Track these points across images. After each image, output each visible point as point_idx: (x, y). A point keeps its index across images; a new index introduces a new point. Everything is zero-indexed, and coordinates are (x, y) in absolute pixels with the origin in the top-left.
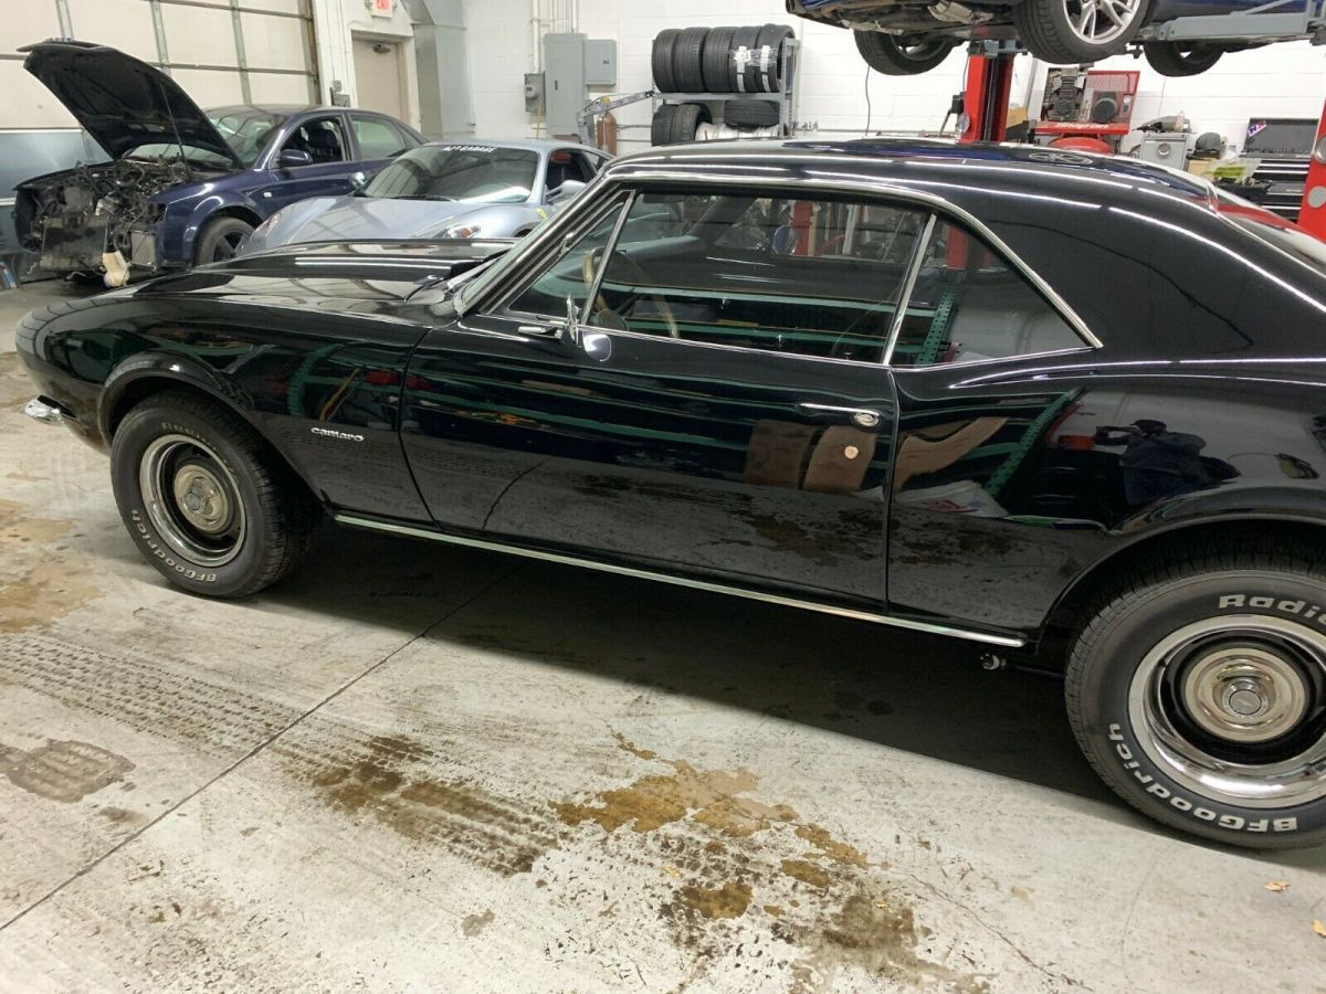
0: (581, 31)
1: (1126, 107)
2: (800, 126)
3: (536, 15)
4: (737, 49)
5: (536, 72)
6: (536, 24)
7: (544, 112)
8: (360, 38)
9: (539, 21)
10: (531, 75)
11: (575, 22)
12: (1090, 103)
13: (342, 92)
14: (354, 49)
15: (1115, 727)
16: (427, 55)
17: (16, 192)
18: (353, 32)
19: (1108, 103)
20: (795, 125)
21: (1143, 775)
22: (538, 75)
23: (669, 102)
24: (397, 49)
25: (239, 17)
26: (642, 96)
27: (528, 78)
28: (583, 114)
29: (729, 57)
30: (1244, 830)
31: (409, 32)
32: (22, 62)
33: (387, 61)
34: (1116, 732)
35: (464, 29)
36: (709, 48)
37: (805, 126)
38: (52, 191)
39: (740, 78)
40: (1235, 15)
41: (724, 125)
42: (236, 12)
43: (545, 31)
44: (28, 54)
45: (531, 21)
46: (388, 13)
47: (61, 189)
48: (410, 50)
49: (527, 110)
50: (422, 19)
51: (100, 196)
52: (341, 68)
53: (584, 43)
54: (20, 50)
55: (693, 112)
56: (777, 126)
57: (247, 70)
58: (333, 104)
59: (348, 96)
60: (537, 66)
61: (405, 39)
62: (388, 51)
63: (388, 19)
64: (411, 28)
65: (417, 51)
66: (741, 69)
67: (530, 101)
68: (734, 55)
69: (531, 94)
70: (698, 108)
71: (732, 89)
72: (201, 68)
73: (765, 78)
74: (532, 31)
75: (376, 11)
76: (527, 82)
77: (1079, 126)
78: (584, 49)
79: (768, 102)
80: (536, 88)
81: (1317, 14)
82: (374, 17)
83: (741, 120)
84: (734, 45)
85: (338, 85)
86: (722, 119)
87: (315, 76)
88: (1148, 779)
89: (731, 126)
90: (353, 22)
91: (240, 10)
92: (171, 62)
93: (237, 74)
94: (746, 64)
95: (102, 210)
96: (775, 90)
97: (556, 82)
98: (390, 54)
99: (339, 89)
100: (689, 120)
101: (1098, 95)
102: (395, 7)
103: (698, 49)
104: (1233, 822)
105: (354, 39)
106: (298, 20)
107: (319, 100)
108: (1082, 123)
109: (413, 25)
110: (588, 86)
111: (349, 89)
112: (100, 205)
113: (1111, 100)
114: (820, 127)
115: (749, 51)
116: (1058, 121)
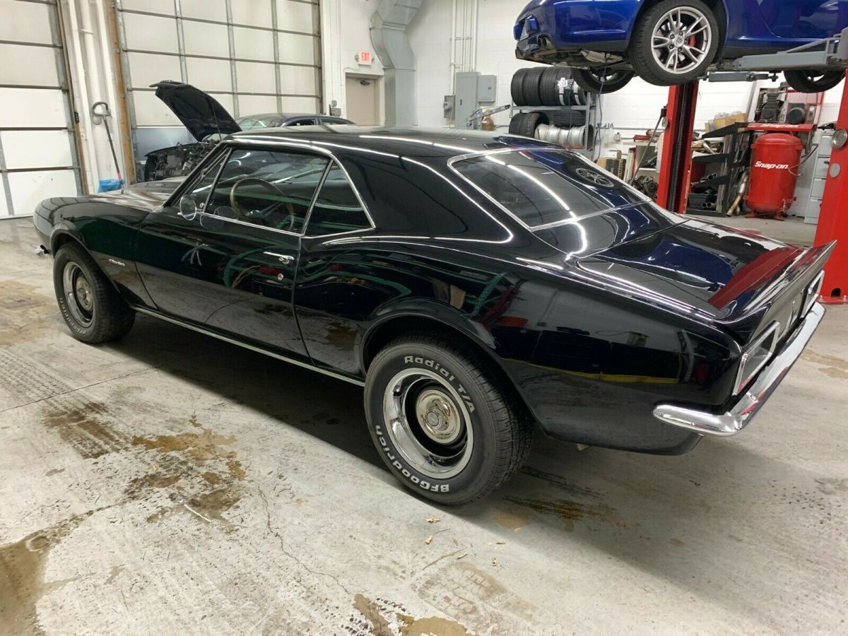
0: (478, 71)
1: (811, 113)
2: (602, 126)
3: (453, 62)
4: (559, 80)
5: (451, 95)
6: (453, 67)
7: (453, 119)
8: (349, 77)
9: (455, 65)
10: (448, 96)
11: (474, 64)
12: (786, 111)
13: (337, 107)
14: (346, 83)
15: (378, 427)
16: (390, 86)
17: (147, 158)
18: (347, 74)
19: (798, 111)
20: (599, 125)
21: (391, 455)
22: (452, 96)
23: (523, 111)
24: (375, 83)
25: (279, 68)
26: (503, 108)
27: (446, 98)
28: (470, 119)
29: (555, 84)
30: (429, 490)
31: (382, 73)
32: (155, 92)
33: (369, 90)
34: (379, 430)
35: (414, 71)
36: (545, 79)
37: (605, 126)
38: (162, 157)
39: (561, 96)
40: (779, 53)
41: (553, 125)
42: (277, 65)
43: (457, 71)
44: (156, 88)
45: (450, 65)
46: (369, 63)
47: (166, 156)
48: (382, 83)
49: (445, 117)
50: (389, 66)
51: (186, 160)
52: (337, 93)
53: (478, 77)
54: (150, 86)
55: (534, 118)
56: (584, 126)
57: (281, 95)
58: (331, 114)
59: (340, 109)
60: (452, 91)
61: (379, 77)
62: (369, 84)
63: (369, 66)
64: (383, 71)
65: (386, 84)
66: (561, 91)
67: (447, 111)
68: (557, 83)
69: (447, 107)
70: (538, 115)
71: (557, 103)
72: (255, 94)
73: (576, 96)
74: (450, 71)
75: (361, 62)
76: (445, 100)
77: (777, 126)
78: (477, 81)
79: (578, 110)
80: (450, 104)
81: (835, 51)
82: (360, 65)
83: (563, 122)
84: (558, 77)
85: (334, 103)
86: (552, 122)
87: (320, 98)
88: (393, 458)
89: (557, 126)
90: (348, 68)
91: (280, 63)
92: (239, 91)
93: (275, 97)
94: (564, 88)
95: (186, 167)
96: (583, 103)
97: (461, 101)
98: (370, 85)
99: (335, 105)
100: (531, 122)
101: (792, 105)
102: (373, 60)
103: (537, 80)
104: (425, 485)
105: (347, 77)
106: (313, 68)
107: (322, 111)
108: (780, 124)
109: (384, 69)
110: (480, 103)
111: (342, 105)
112: (185, 165)
113: (800, 109)
114: (615, 126)
115: (567, 81)
116: (764, 123)
